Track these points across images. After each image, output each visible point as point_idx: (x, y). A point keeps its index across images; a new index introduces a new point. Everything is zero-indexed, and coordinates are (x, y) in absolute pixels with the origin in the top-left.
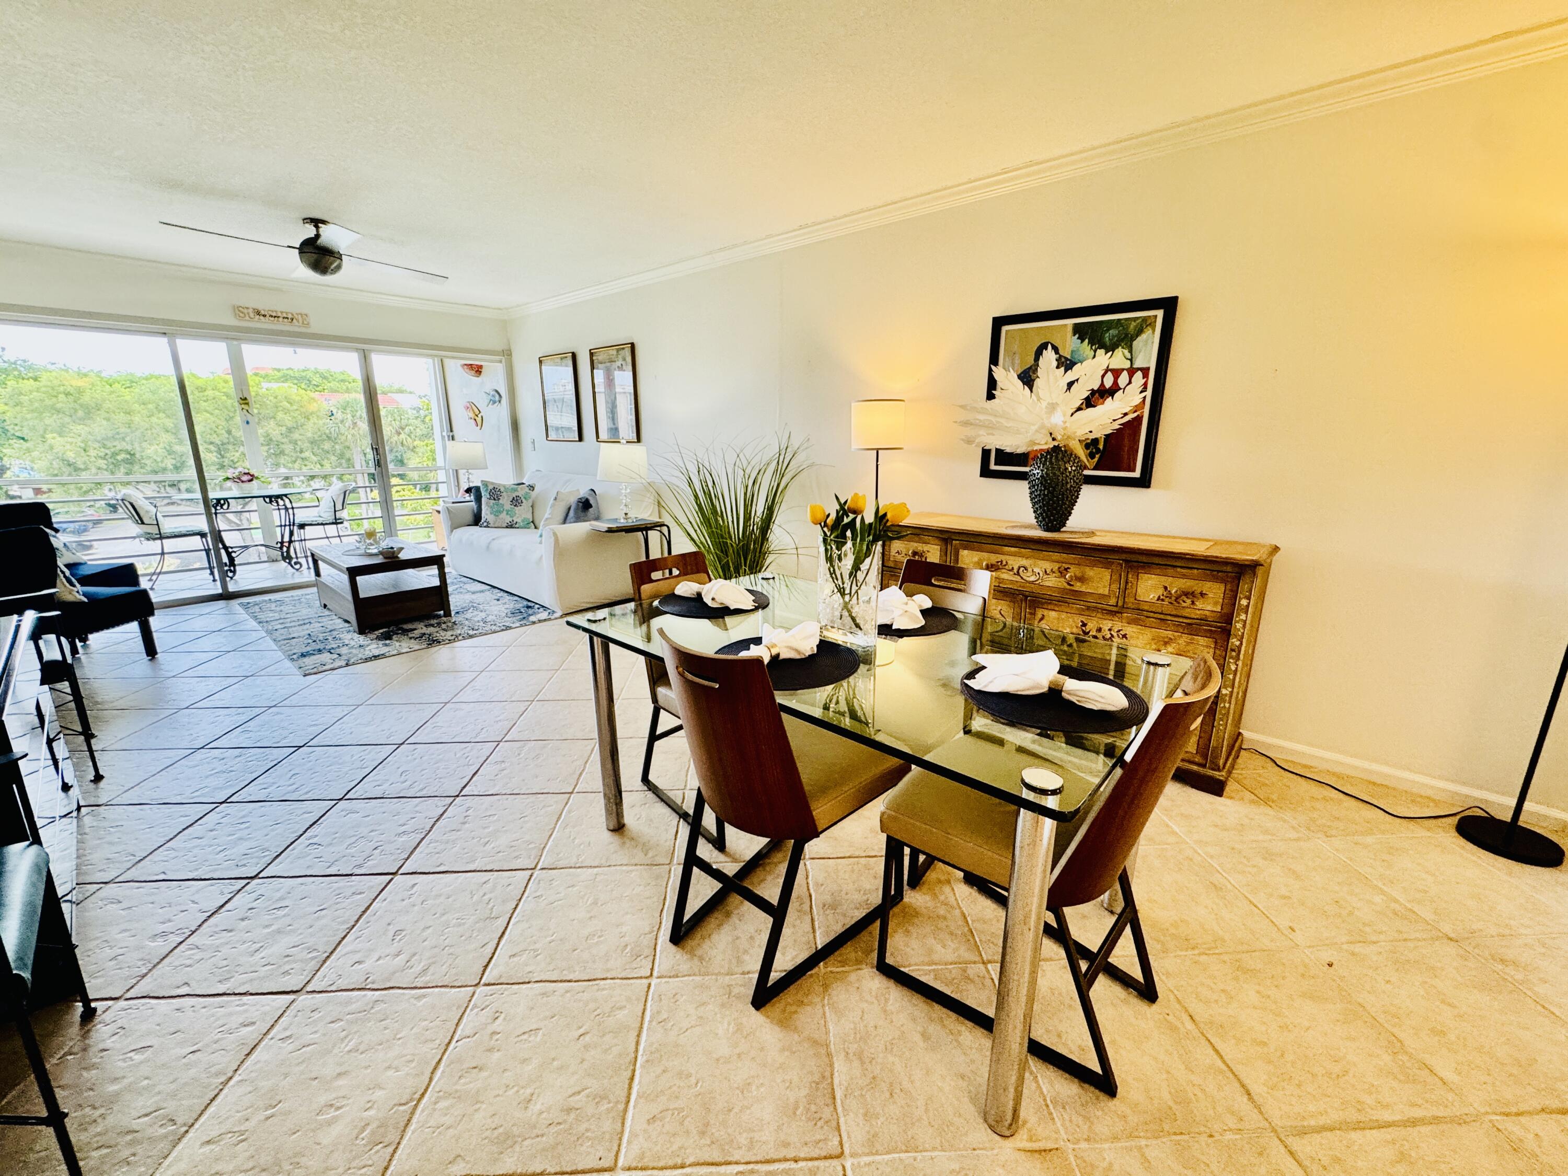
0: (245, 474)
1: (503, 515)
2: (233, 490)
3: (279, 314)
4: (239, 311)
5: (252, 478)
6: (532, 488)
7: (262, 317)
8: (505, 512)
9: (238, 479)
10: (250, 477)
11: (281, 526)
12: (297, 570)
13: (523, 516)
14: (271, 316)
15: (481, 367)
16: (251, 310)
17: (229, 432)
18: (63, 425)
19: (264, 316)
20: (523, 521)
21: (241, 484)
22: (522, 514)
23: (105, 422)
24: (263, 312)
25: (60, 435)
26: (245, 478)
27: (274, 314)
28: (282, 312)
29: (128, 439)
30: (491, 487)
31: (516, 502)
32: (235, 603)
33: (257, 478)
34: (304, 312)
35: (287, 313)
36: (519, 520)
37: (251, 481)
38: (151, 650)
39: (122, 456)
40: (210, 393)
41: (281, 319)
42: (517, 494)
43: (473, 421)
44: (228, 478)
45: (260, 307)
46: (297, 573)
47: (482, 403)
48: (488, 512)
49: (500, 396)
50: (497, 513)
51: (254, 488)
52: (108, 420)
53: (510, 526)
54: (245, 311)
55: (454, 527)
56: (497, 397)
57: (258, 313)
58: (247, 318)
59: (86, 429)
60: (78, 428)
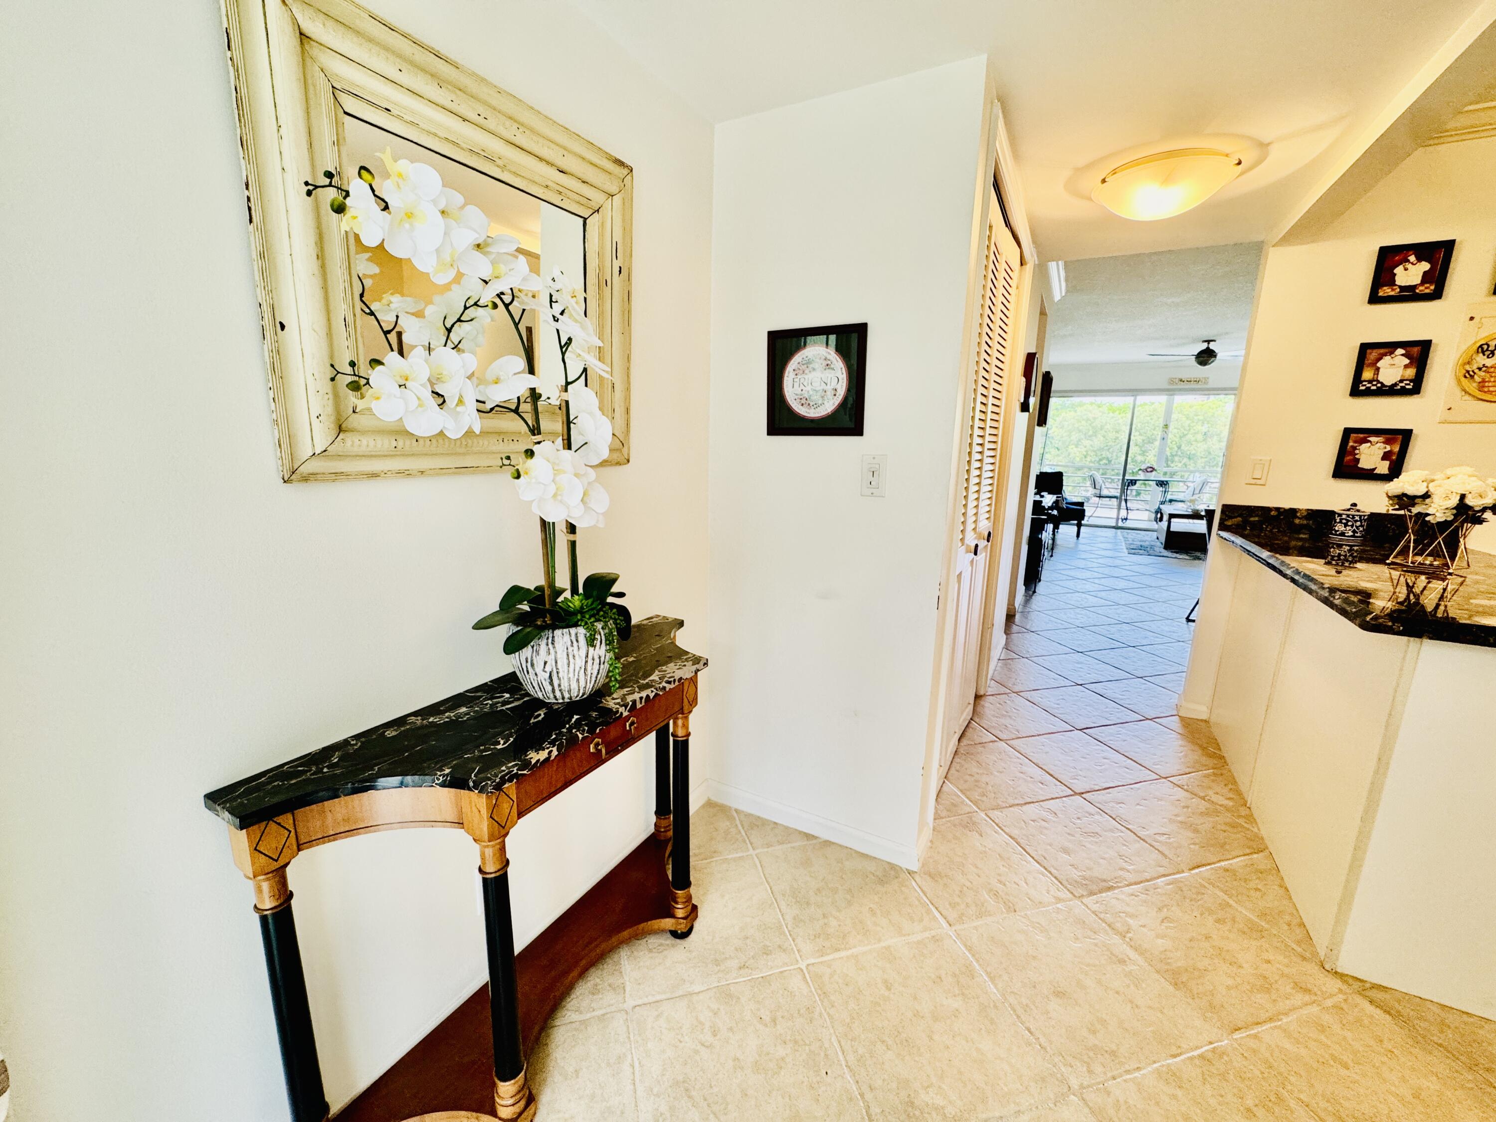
0: (1149, 467)
2: (1141, 476)
4: (1171, 380)
5: (1153, 469)
9: (1146, 470)
14: (1187, 381)
16: (1178, 379)
18: (1079, 440)
19: (1184, 381)
21: (1146, 473)
23: (1102, 438)
25: (1077, 447)
26: (1149, 470)
29: (1111, 450)
32: (1119, 531)
33: (1155, 470)
35: (1197, 380)
37: (1151, 471)
38: (1078, 535)
39: (1105, 461)
44: (1139, 469)
45: (1183, 377)
51: (1153, 476)
52: (1104, 437)
54: (1175, 380)
57: (1181, 380)
58: (1176, 384)
59: (1091, 443)
60: (1087, 443)
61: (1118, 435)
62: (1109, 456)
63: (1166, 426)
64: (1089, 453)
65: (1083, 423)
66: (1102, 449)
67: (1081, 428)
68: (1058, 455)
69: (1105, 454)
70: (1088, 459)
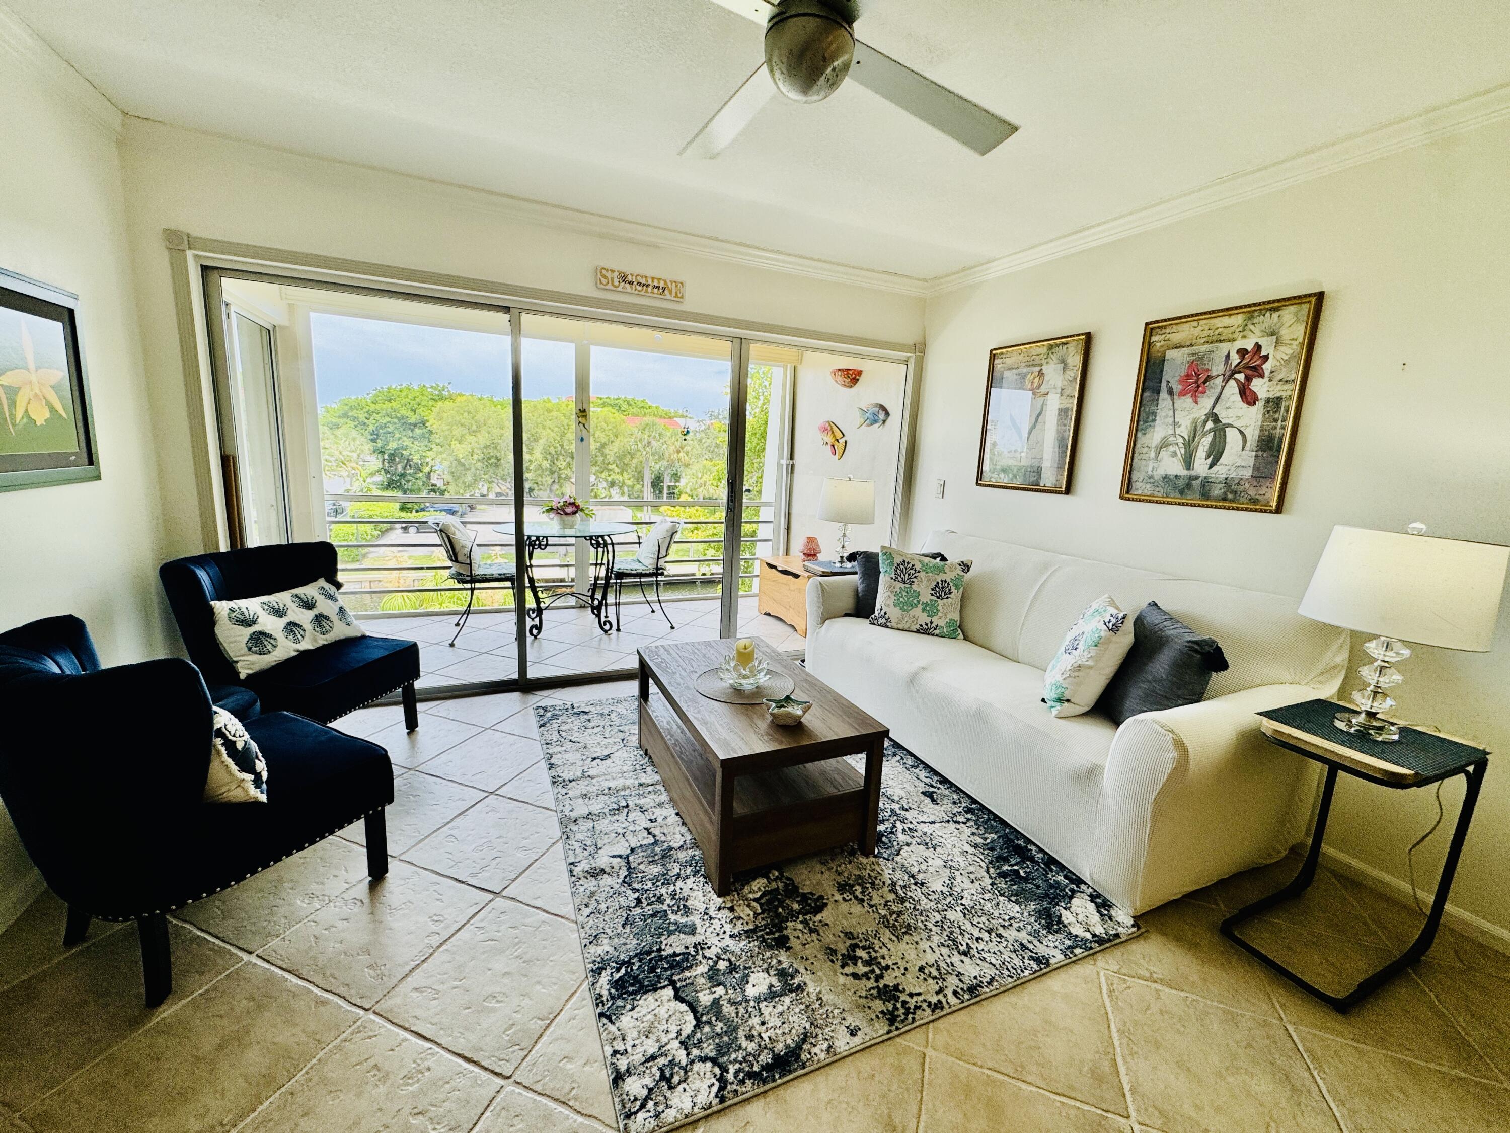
0: (570, 504)
1: (917, 612)
2: (555, 525)
3: (650, 282)
4: (601, 275)
5: (577, 510)
6: (966, 567)
7: (627, 285)
8: (920, 607)
9: (561, 511)
10: (574, 509)
11: (596, 565)
12: (606, 632)
13: (949, 617)
14: (639, 284)
15: (860, 373)
16: (616, 274)
17: (562, 446)
19: (631, 283)
20: (948, 625)
21: (564, 516)
22: (948, 612)
24: (630, 278)
26: (569, 510)
27: (643, 281)
28: (653, 279)
30: (898, 560)
31: (941, 590)
32: (530, 704)
33: (582, 510)
34: (679, 279)
35: (659, 280)
36: (942, 623)
40: (554, 414)
41: (650, 289)
42: (942, 577)
43: (829, 447)
44: (552, 509)
45: (627, 270)
46: (605, 637)
47: (850, 423)
48: (891, 602)
49: (887, 414)
50: (906, 606)
53: (925, 631)
54: (609, 275)
55: (827, 616)
56: (882, 416)
57: (624, 278)
58: (610, 286)
59: (475, 439)
60: (471, 438)
61: (502, 432)
62: (498, 455)
63: (583, 413)
64: (475, 450)
65: (466, 414)
66: (486, 447)
67: (463, 421)
68: (441, 453)
69: (493, 452)
70: (475, 457)
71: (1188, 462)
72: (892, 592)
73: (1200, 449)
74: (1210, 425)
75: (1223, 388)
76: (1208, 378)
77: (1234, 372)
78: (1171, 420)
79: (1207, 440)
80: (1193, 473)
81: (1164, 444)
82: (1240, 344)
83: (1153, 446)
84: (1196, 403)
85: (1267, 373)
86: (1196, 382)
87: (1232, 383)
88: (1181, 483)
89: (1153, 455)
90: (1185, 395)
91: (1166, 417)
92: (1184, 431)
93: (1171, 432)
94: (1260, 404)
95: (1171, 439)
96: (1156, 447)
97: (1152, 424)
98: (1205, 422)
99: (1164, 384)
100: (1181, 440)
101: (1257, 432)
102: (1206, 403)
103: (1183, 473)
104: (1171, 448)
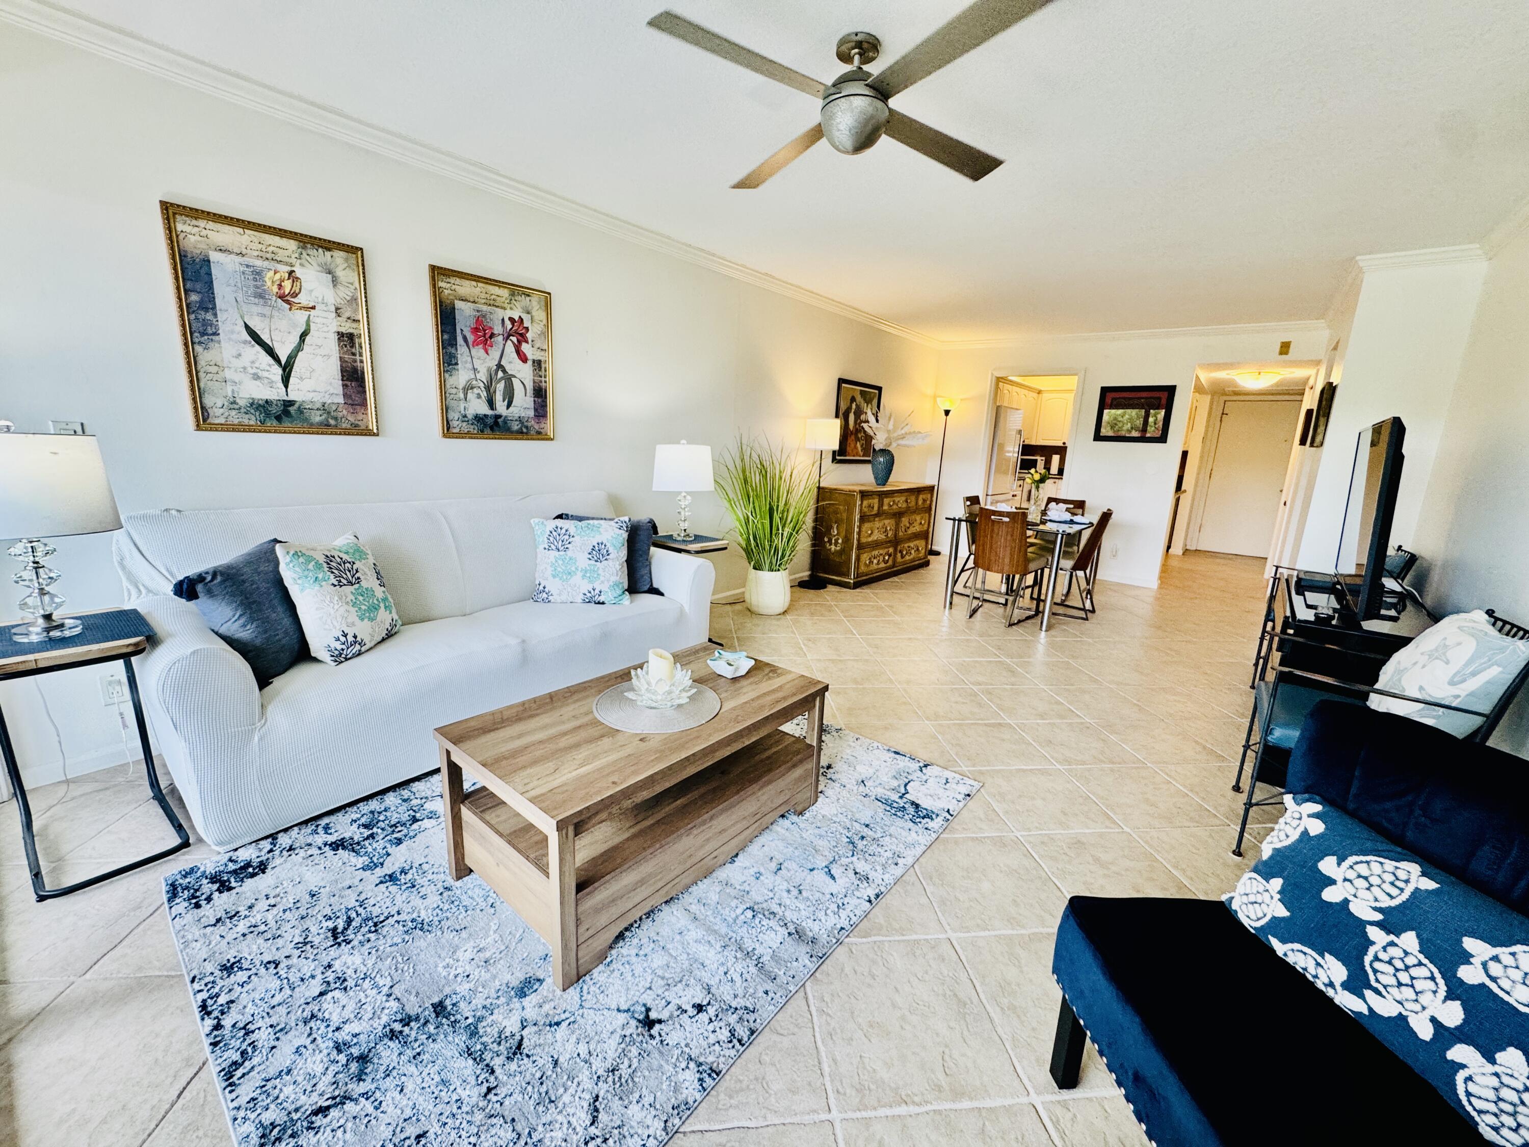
30: (320, 557)
31: (380, 577)
50: (371, 612)
71: (491, 403)
72: (347, 603)
73: (498, 393)
74: (500, 374)
75: (504, 345)
76: (492, 335)
77: (509, 335)
78: (471, 367)
79: (501, 386)
80: (497, 412)
81: (468, 388)
82: (509, 313)
83: (461, 387)
84: (487, 353)
85: (530, 341)
86: (484, 336)
87: (509, 342)
88: (490, 421)
89: (462, 396)
90: (477, 345)
91: (466, 362)
92: (483, 376)
93: (473, 376)
94: (530, 363)
95: (474, 382)
96: (464, 389)
97: (456, 367)
98: (496, 374)
99: (458, 331)
100: (482, 385)
101: (532, 384)
102: (495, 353)
103: (490, 412)
104: (476, 391)
